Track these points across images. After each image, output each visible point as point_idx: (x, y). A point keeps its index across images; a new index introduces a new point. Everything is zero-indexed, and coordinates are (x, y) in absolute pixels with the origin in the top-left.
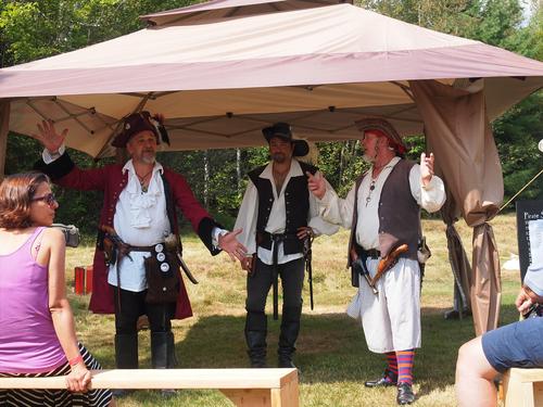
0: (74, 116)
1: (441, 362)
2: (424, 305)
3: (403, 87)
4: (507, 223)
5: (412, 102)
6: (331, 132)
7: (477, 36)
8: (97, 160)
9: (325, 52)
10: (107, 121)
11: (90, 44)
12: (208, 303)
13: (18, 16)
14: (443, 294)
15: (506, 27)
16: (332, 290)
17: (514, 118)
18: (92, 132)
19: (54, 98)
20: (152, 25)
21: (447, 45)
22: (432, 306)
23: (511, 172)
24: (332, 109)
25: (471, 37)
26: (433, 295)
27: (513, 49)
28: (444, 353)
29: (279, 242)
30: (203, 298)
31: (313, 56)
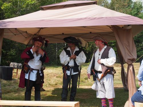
0: (21, 33)
1: (119, 102)
2: (115, 86)
3: (110, 27)
4: (138, 65)
5: (112, 31)
6: (90, 39)
7: (131, 14)
8: (27, 45)
9: (88, 17)
10: (30, 35)
11: (26, 14)
12: (56, 84)
13: (7, 6)
14: (120, 83)
15: (139, 12)
16: (90, 82)
17: (141, 36)
18: (26, 38)
19: (16, 29)
20: (42, 9)
21: (122, 16)
22: (117, 87)
23: (139, 51)
24: (91, 33)
25: (129, 14)
26: (117, 84)
27: (140, 18)
28: (120, 99)
29: (72, 69)
30: (55, 83)
31: (86, 18)
